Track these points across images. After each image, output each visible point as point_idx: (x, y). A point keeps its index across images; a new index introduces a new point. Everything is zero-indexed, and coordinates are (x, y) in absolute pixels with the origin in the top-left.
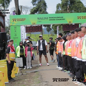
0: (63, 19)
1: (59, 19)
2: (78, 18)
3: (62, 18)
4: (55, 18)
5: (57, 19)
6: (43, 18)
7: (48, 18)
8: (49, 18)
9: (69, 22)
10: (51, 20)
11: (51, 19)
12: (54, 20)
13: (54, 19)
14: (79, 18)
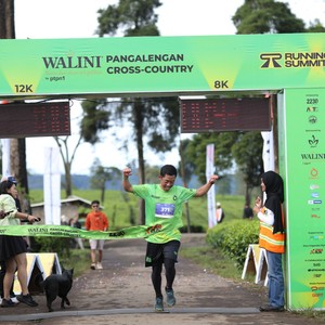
0: (183, 69)
1: (159, 69)
2: (266, 65)
3: (180, 63)
4: (138, 63)
5: (152, 64)
6: (75, 62)
7: (103, 61)
8: (109, 59)
9: (217, 84)
10: (117, 70)
11: (117, 64)
12: (131, 70)
13: (134, 64)
14: (270, 60)
